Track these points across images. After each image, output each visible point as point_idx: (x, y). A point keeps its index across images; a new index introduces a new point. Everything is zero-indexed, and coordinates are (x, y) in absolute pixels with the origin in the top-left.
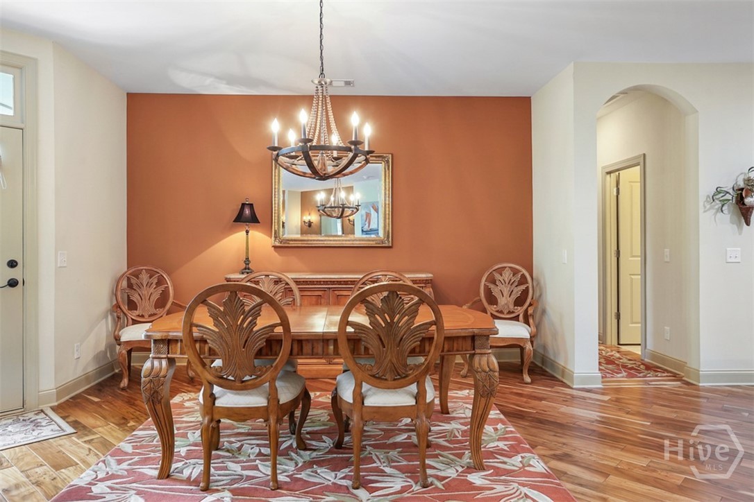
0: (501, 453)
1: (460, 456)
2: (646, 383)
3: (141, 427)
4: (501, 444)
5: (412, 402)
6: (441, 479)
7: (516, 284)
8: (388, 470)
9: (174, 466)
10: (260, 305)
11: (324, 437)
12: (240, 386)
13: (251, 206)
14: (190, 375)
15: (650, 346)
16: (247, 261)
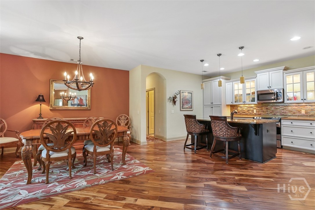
0: (129, 160)
1: (119, 163)
2: (156, 142)
3: (6, 173)
4: (128, 159)
5: (109, 150)
6: (117, 168)
7: (125, 120)
8: (102, 169)
9: (32, 180)
10: (68, 126)
11: (79, 165)
12: (60, 150)
13: (43, 96)
14: (18, 155)
15: (156, 134)
16: (40, 114)
